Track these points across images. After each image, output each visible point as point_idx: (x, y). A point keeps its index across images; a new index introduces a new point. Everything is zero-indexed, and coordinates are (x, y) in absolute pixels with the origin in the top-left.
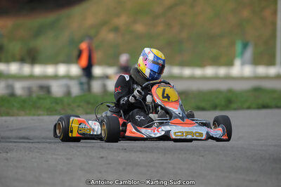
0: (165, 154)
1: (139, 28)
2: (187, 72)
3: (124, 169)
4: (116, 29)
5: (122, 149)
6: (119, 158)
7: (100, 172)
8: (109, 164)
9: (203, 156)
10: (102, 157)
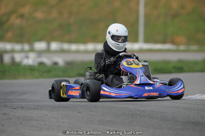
0: (52, 111)
1: (39, 15)
2: (74, 47)
3: (21, 123)
4: (22, 16)
5: (21, 107)
6: (18, 114)
7: (3, 125)
8: (10, 119)
9: (80, 112)
10: (5, 114)
